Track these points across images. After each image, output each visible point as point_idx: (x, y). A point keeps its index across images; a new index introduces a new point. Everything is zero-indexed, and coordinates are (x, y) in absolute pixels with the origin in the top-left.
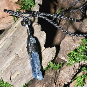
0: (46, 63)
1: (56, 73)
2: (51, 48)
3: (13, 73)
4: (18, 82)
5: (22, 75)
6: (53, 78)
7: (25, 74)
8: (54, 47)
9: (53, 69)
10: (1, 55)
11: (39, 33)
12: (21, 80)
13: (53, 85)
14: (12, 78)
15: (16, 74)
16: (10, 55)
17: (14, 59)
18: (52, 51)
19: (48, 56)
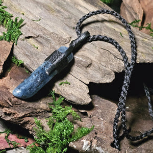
0: (61, 91)
1: (44, 111)
2: (89, 93)
5: (36, 55)
6: (35, 109)
7: (38, 59)
8: (90, 100)
9: (53, 104)
10: (67, 14)
11: (111, 71)
12: (27, 56)
13: (20, 113)
14: (30, 39)
15: (37, 45)
16: (68, 29)
17: (61, 38)
18: (81, 99)
19: (73, 92)
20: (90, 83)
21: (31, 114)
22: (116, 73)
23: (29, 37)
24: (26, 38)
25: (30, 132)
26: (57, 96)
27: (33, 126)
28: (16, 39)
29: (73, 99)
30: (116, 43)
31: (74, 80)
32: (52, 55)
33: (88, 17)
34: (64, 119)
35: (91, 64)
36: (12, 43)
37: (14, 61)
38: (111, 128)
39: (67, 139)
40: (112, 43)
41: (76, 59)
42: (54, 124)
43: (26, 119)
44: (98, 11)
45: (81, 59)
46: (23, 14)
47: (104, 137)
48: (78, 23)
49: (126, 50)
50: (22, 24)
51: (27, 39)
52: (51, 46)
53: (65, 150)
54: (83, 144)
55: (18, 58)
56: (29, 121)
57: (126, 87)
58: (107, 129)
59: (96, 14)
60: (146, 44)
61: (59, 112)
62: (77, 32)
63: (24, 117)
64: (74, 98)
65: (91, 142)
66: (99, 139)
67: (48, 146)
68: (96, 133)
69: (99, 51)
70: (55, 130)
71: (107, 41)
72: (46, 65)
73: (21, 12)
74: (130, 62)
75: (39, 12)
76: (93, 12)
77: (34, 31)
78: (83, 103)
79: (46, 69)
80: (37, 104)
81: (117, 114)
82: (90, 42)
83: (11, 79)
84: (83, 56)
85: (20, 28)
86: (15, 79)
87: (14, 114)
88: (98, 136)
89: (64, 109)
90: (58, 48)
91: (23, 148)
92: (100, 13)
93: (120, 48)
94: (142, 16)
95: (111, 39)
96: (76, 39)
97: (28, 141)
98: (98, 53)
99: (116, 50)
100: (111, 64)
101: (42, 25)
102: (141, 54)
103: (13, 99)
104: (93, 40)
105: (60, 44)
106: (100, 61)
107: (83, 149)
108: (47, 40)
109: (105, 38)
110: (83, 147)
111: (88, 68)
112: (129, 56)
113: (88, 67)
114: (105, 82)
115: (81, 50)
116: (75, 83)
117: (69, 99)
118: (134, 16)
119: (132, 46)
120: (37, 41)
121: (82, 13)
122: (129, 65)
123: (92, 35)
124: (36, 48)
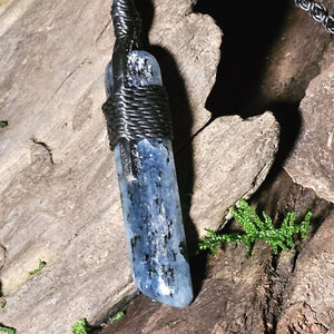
0: (214, 207)
1: (271, 274)
2: (245, 117)
3: (17, 257)
4: (40, 308)
5: (66, 272)
6: (254, 299)
7: (84, 266)
9: (252, 245)
11: (181, 24)
12: (63, 302)
15: (32, 263)
17: (27, 172)
18: (257, 141)
19: (227, 168)
20: (208, 106)
27: (311, 320)
29: (249, 168)
43: (283, 333)
52: (47, 211)
56: (291, 328)
64: (246, 166)
78: (273, 139)
105: (48, 180)
108: (24, 220)
114: (218, 51)
117: (246, 185)
124: (44, 269)
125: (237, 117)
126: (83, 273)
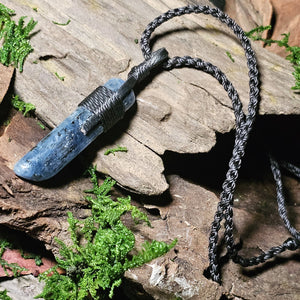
0: (108, 168)
1: (76, 207)
2: (164, 173)
5: (60, 93)
6: (58, 202)
7: (64, 103)
8: (165, 186)
9: (92, 193)
10: (123, 12)
11: (208, 129)
12: (43, 95)
13: (28, 209)
14: (50, 61)
15: (62, 73)
16: (124, 42)
17: (110, 60)
18: (149, 184)
19: (132, 170)
20: (166, 151)
21: (49, 213)
22: (218, 134)
23: (46, 58)
24: (41, 58)
25: (48, 247)
26: (101, 176)
27: (53, 234)
28: (21, 60)
29: (133, 184)
30: (220, 73)
31: (135, 145)
32: (92, 95)
33: (166, 19)
34: (115, 223)
35: (169, 115)
36: (12, 69)
37: (16, 104)
38: (205, 240)
39: (123, 262)
40: (212, 74)
41: (139, 104)
42: (94, 233)
43: (40, 221)
44: (186, 8)
45: (149, 103)
46: (35, 10)
47: (192, 259)
48: (145, 32)
49: (240, 87)
50: (34, 31)
51: (43, 61)
52: (90, 76)
53: (118, 283)
54: (150, 273)
55: (25, 99)
56: (45, 226)
57: (236, 163)
58: (197, 243)
59: (182, 13)
60: (279, 77)
61: (104, 209)
62: (143, 50)
63: (35, 217)
64: (134, 181)
65: (167, 269)
66: (181, 263)
67: (82, 275)
68: (176, 252)
69: (186, 89)
70: (98, 244)
71: (202, 69)
72: (81, 116)
73: (32, 6)
74: (247, 113)
75: (68, 7)
76: (177, 10)
77: (58, 44)
78: (152, 192)
79: (82, 123)
80: (61, 192)
81: (218, 214)
82: (168, 70)
83: (10, 140)
84: (153, 98)
85: (29, 38)
86: (19, 141)
87: (16, 211)
88: (179, 255)
89: (115, 203)
90: (104, 80)
91: (32, 277)
92: (190, 12)
93: (228, 83)
94: (270, 17)
95: (210, 65)
96: (142, 64)
97: (42, 264)
98: (183, 93)
99: (220, 88)
100: (209, 117)
101: (72, 32)
102: (267, 97)
103: (14, 182)
104: (173, 66)
105: (108, 72)
106: (187, 109)
107: (151, 282)
108: (83, 64)
109: (199, 64)
110: (152, 278)
111: (164, 123)
112: (246, 100)
113: (163, 120)
114: (197, 152)
115: (150, 86)
116: (137, 152)
117: (124, 183)
118: (254, 16)
119: (252, 81)
120: (64, 65)
121: (153, 10)
122: (244, 119)
123: (172, 56)
124: (60, 80)
125: (163, 169)
126: (60, 103)
